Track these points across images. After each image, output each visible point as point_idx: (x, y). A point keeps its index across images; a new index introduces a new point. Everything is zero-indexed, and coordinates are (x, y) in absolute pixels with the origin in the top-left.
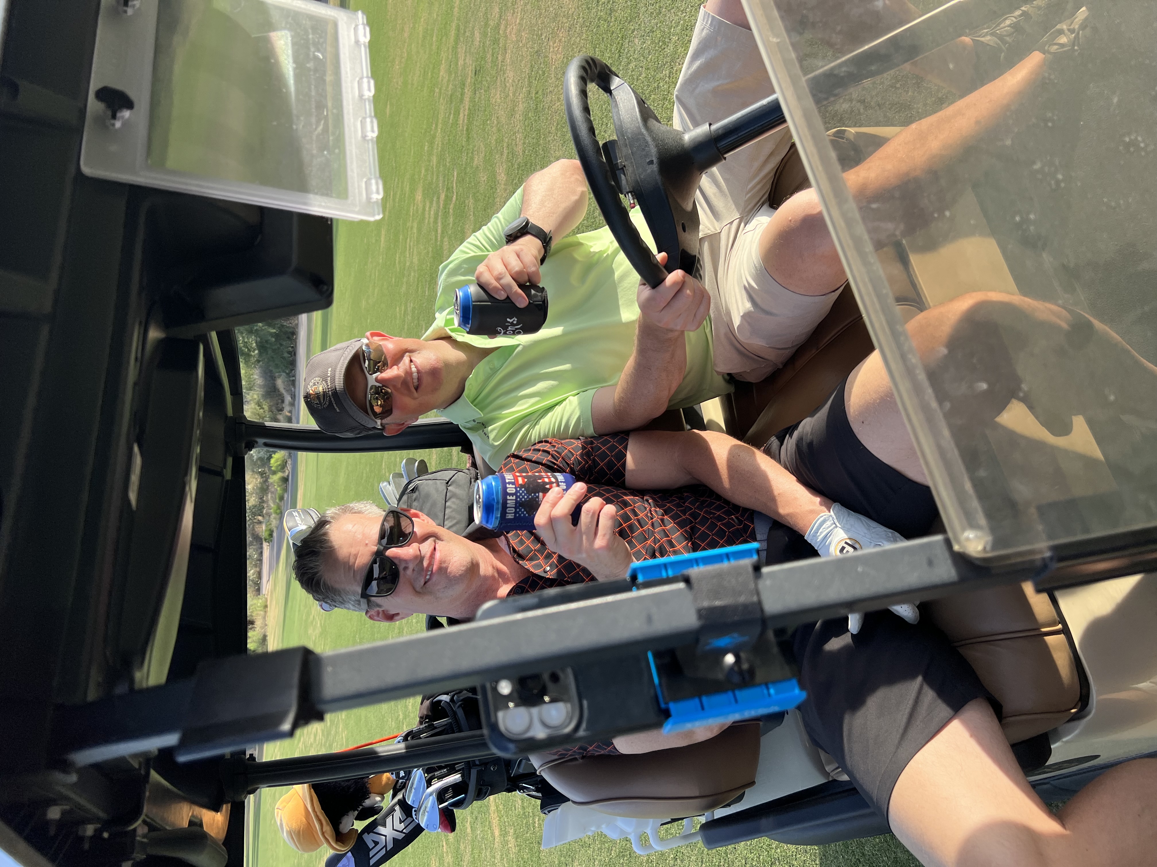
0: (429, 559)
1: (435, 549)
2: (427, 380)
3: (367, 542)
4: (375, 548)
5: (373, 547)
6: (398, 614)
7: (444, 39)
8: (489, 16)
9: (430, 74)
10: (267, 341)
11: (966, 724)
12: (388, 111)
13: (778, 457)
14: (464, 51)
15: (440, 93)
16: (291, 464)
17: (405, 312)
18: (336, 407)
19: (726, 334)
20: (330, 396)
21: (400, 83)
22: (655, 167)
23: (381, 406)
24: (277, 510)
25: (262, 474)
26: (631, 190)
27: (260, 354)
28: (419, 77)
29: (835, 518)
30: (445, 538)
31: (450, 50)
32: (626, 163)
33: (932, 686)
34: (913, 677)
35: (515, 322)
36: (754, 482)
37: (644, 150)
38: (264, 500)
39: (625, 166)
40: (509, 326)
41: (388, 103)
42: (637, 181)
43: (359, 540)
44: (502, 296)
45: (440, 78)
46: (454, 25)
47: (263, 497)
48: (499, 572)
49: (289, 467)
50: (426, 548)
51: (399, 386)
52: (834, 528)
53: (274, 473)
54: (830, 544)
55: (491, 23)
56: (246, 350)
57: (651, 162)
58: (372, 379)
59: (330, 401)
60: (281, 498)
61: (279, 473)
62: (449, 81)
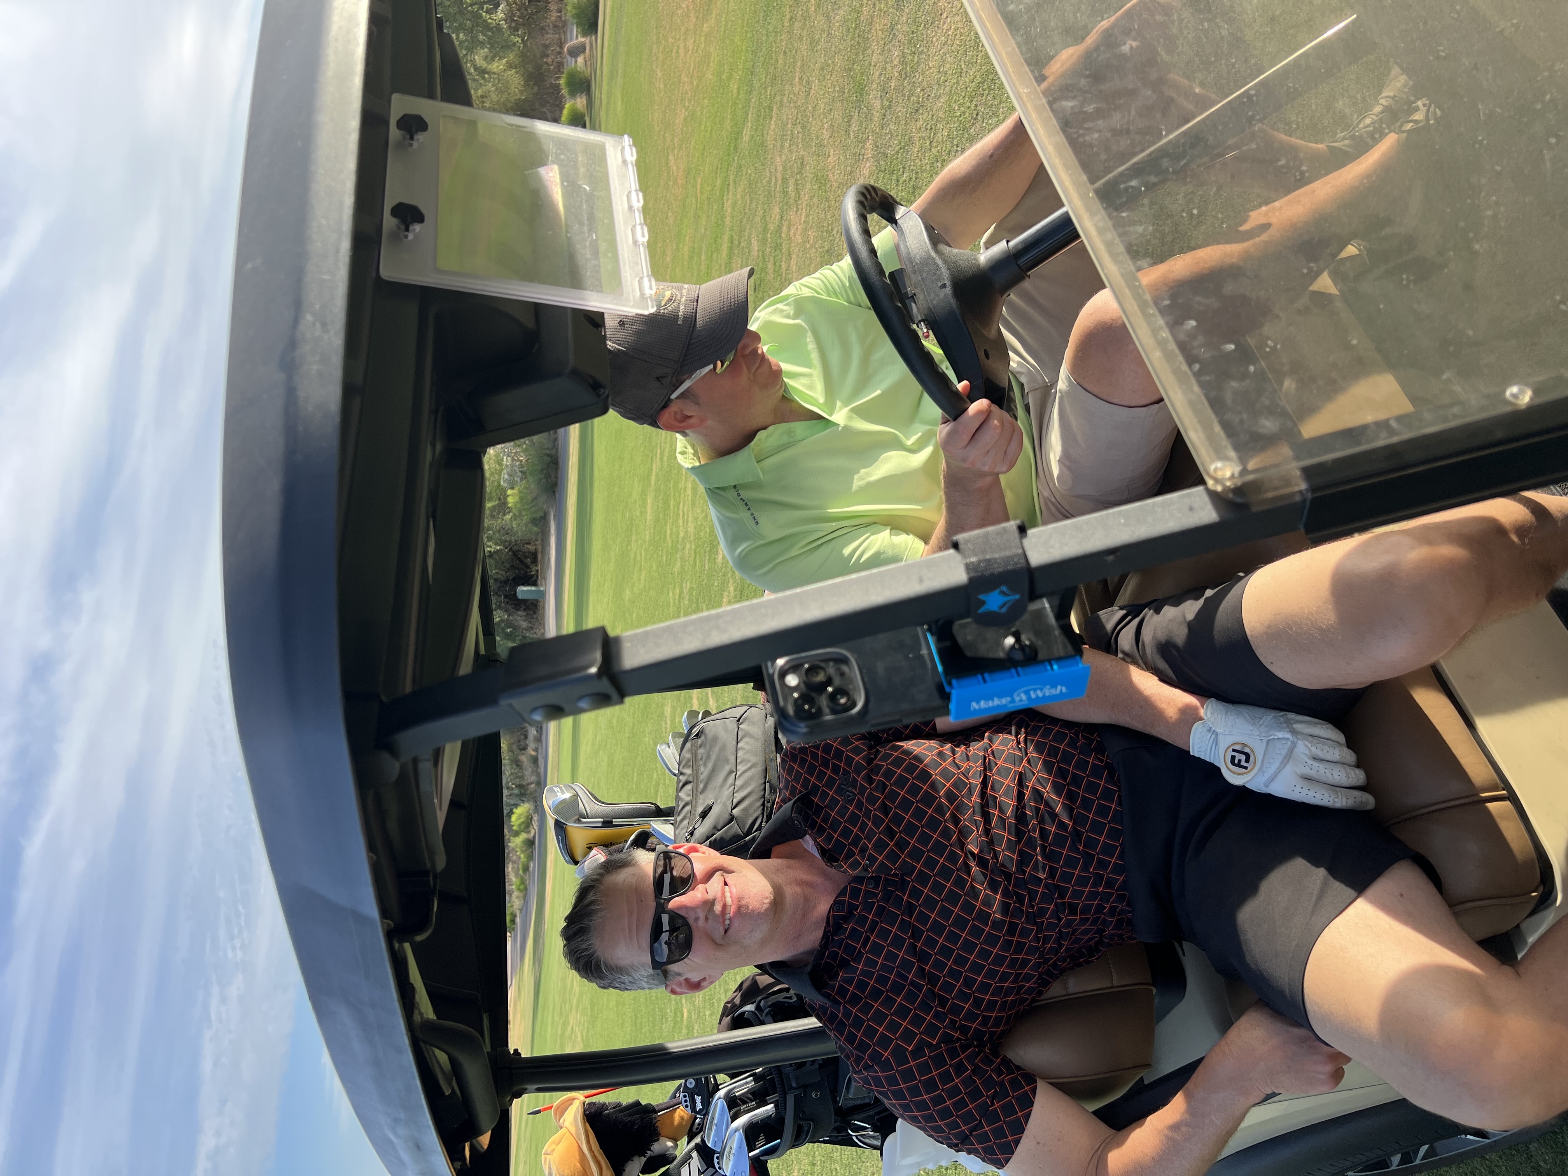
6: (703, 979)
16: (538, 821)
17: (680, 597)
22: (948, 290)
24: (520, 885)
26: (924, 318)
32: (916, 291)
37: (935, 274)
39: (915, 295)
42: (929, 308)
49: (535, 824)
57: (944, 286)
60: (526, 869)
61: (523, 833)
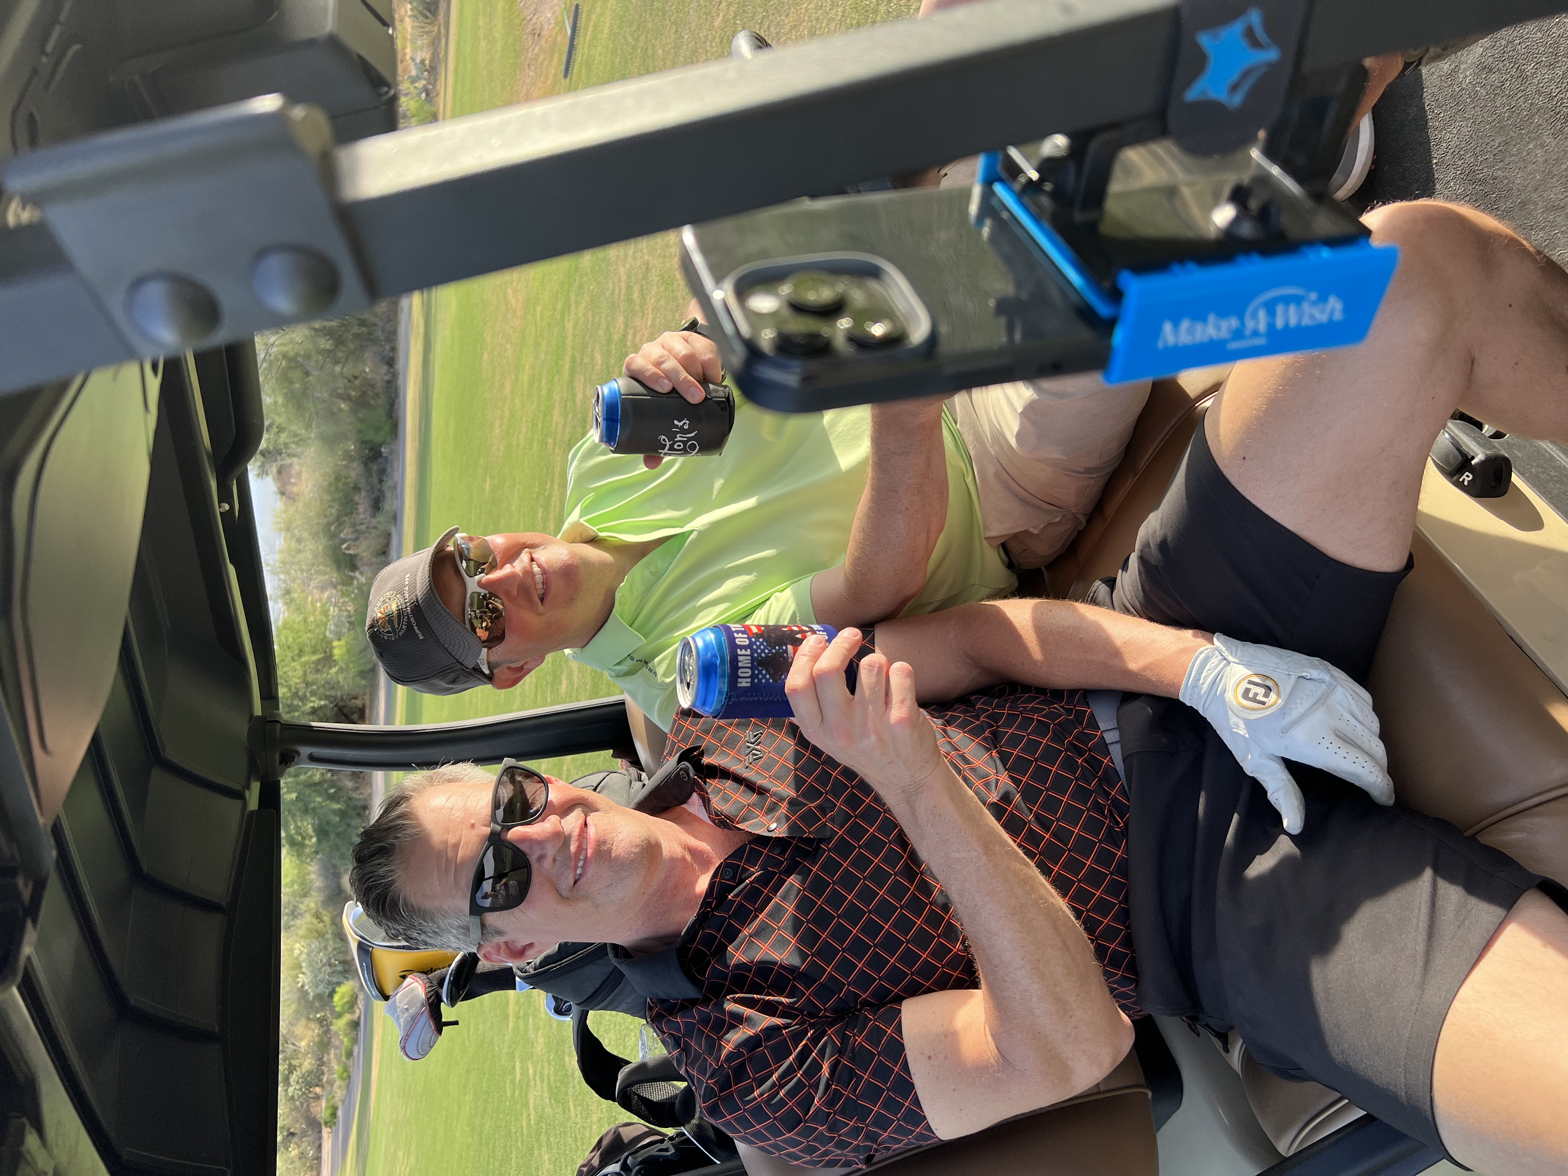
0: (578, 840)
1: (586, 824)
2: (557, 585)
3: (473, 821)
4: (488, 830)
5: (484, 828)
6: (531, 945)
7: (556, 378)
8: (612, 330)
9: (540, 425)
10: (328, 823)
11: (1531, 928)
12: (487, 486)
13: (1109, 603)
14: (582, 383)
15: (555, 443)
16: (364, 999)
18: (417, 631)
19: (996, 474)
20: (408, 615)
21: (502, 449)
23: (487, 628)
24: (343, 1073)
25: (321, 1021)
27: (319, 841)
28: (527, 433)
29: (1224, 649)
30: (599, 806)
31: (565, 388)
33: (1452, 879)
34: (1416, 873)
35: (686, 427)
36: (1081, 639)
38: (323, 1061)
40: (678, 432)
41: (488, 476)
43: (458, 820)
44: (665, 387)
45: (553, 426)
46: (567, 358)
47: (323, 1057)
48: (692, 851)
49: (361, 1004)
50: (572, 823)
51: (515, 592)
52: (1225, 666)
53: (339, 1016)
54: (1224, 691)
55: (616, 337)
56: (300, 838)
58: (473, 584)
59: (409, 625)
60: (350, 1054)
61: (347, 1014)
62: (565, 425)
